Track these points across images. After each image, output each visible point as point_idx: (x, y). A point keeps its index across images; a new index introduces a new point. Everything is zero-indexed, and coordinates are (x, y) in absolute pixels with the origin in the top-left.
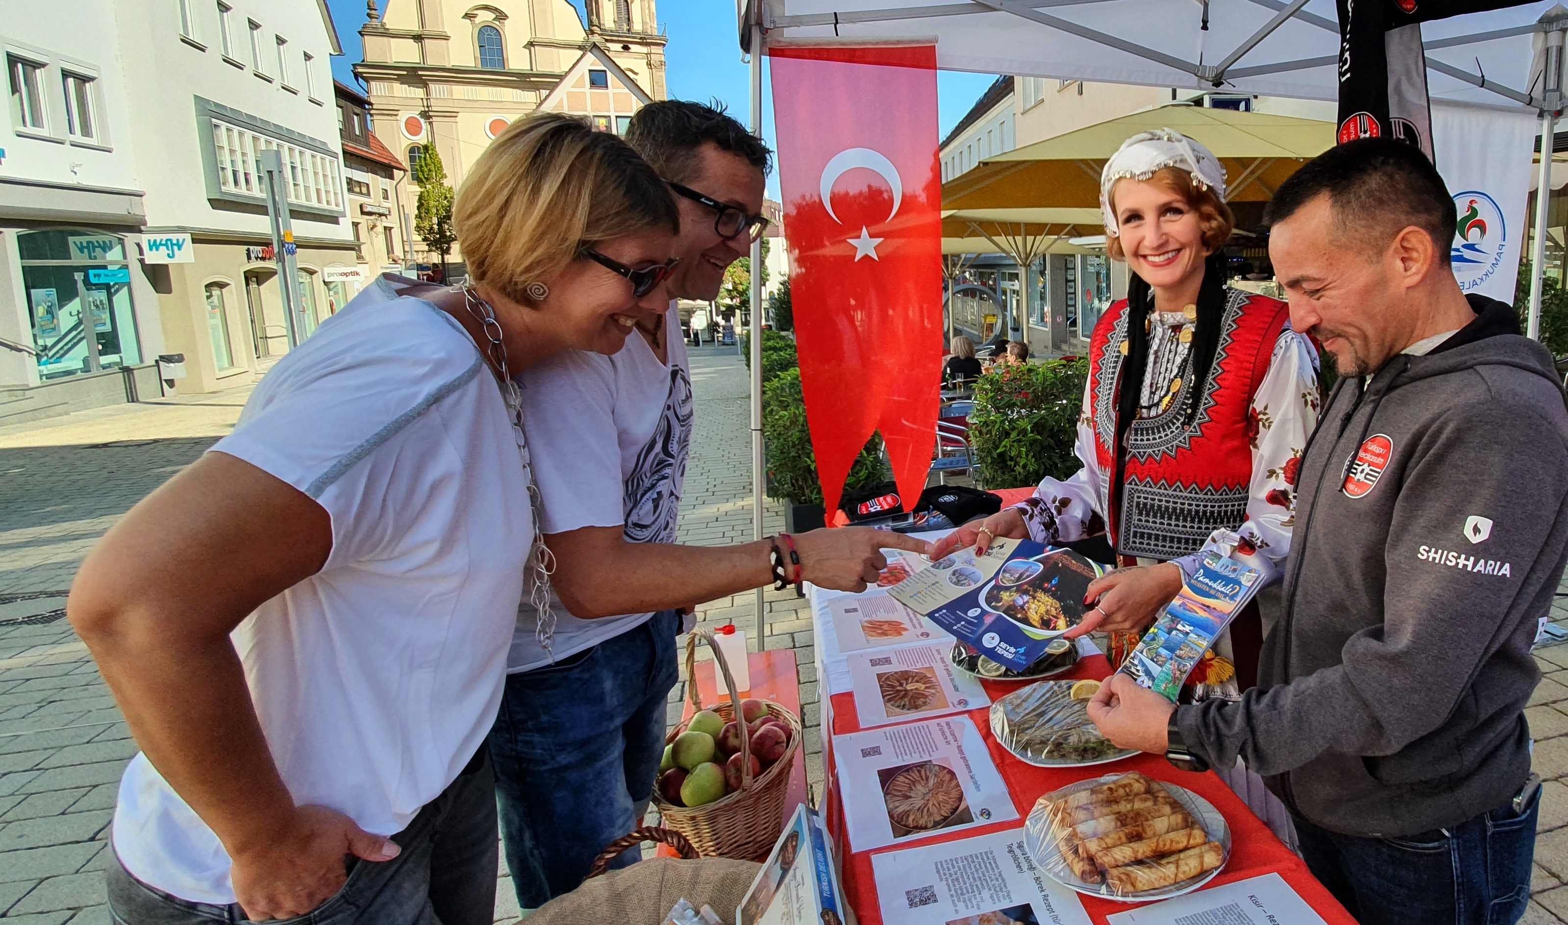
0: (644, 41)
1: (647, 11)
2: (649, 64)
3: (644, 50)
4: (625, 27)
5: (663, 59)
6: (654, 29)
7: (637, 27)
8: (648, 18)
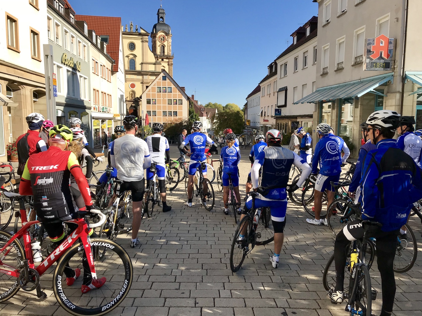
0: (168, 58)
1: (169, 49)
2: (168, 65)
3: (167, 60)
4: (163, 54)
5: (172, 63)
6: (171, 53)
7: (166, 54)
8: (169, 51)
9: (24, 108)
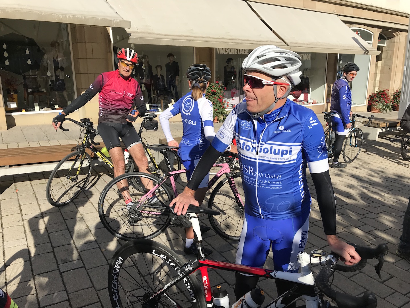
9: (395, 57)
